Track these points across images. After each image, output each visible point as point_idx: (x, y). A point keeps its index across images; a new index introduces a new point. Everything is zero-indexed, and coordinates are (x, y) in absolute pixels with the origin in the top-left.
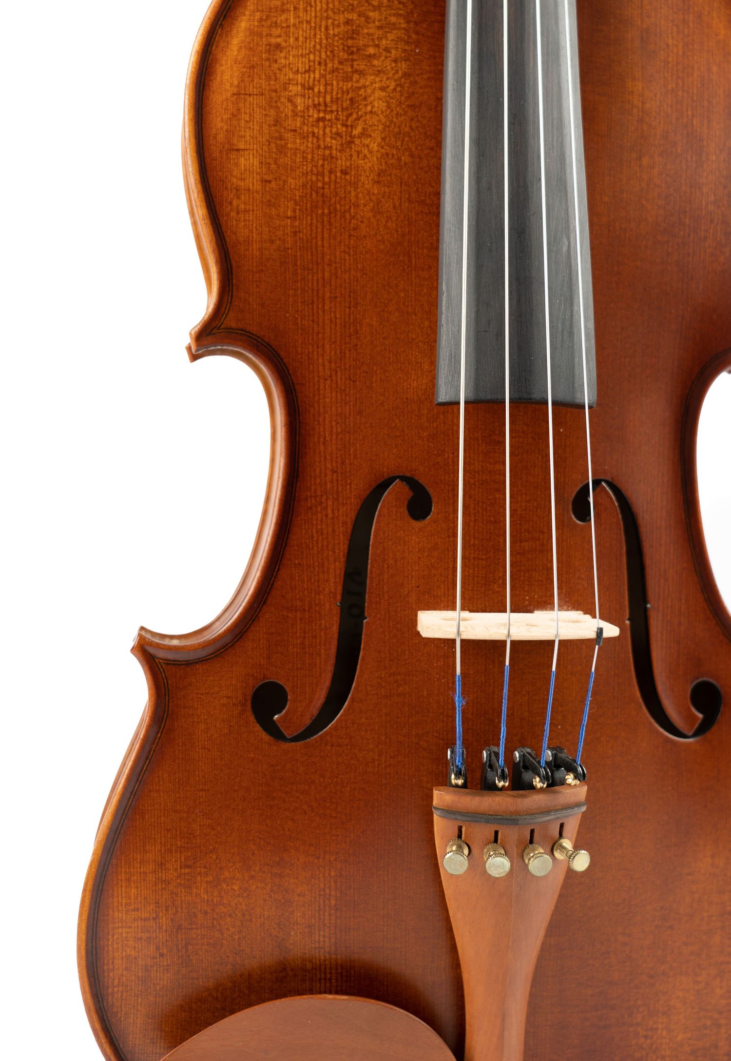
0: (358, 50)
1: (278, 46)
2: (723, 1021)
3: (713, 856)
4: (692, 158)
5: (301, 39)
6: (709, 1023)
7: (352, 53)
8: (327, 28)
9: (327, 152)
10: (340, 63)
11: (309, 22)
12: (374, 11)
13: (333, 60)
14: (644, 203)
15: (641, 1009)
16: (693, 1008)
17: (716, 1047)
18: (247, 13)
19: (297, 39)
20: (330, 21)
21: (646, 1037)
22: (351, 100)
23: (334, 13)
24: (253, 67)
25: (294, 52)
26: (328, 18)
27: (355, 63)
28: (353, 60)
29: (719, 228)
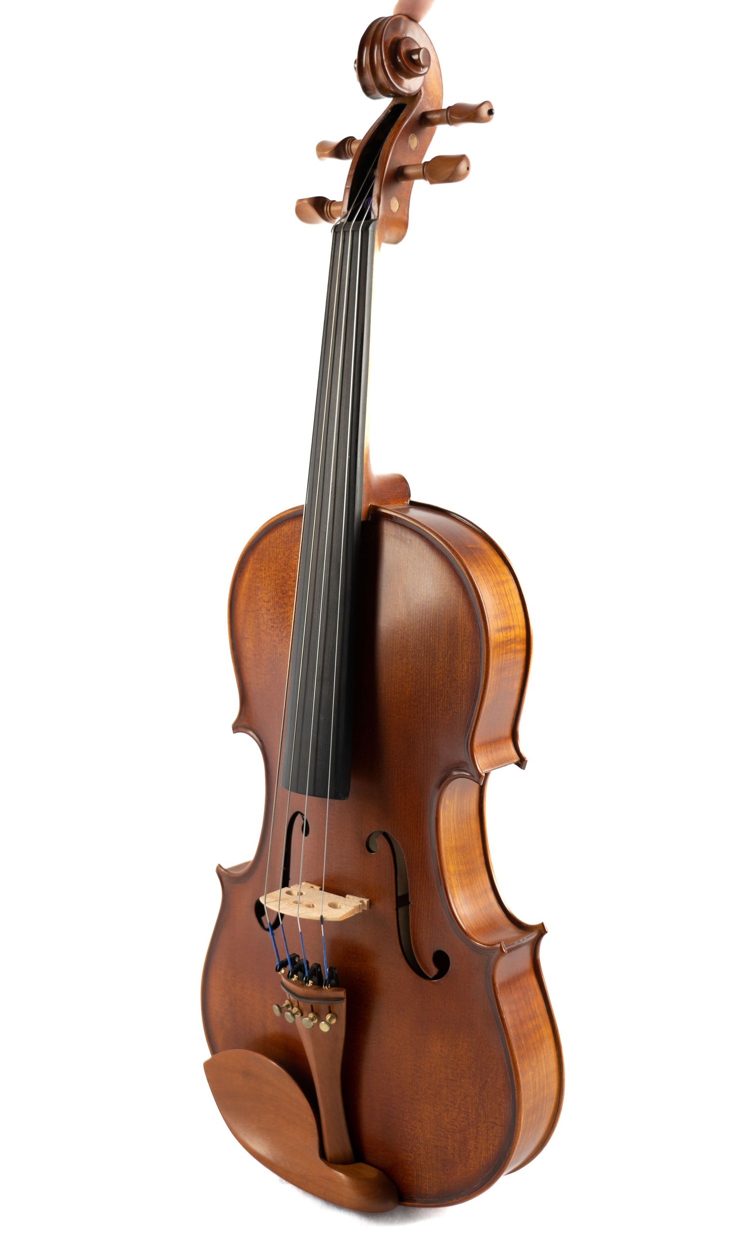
0: (286, 592)
1: (258, 588)
2: (449, 1136)
3: (441, 1046)
4: (429, 659)
5: (266, 585)
6: (442, 1134)
7: (284, 594)
8: (275, 580)
9: (275, 643)
10: (279, 599)
11: (269, 576)
12: (292, 572)
13: (277, 597)
14: (404, 683)
15: (408, 1114)
16: (434, 1123)
17: (447, 1149)
18: (249, 571)
19: (265, 585)
20: (277, 576)
21: (412, 1129)
22: (283, 618)
23: (278, 572)
24: (250, 598)
25: (264, 591)
26: (276, 575)
27: (285, 599)
28: (284, 598)
29: (446, 700)
